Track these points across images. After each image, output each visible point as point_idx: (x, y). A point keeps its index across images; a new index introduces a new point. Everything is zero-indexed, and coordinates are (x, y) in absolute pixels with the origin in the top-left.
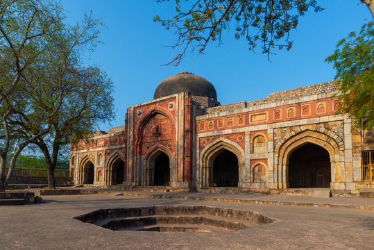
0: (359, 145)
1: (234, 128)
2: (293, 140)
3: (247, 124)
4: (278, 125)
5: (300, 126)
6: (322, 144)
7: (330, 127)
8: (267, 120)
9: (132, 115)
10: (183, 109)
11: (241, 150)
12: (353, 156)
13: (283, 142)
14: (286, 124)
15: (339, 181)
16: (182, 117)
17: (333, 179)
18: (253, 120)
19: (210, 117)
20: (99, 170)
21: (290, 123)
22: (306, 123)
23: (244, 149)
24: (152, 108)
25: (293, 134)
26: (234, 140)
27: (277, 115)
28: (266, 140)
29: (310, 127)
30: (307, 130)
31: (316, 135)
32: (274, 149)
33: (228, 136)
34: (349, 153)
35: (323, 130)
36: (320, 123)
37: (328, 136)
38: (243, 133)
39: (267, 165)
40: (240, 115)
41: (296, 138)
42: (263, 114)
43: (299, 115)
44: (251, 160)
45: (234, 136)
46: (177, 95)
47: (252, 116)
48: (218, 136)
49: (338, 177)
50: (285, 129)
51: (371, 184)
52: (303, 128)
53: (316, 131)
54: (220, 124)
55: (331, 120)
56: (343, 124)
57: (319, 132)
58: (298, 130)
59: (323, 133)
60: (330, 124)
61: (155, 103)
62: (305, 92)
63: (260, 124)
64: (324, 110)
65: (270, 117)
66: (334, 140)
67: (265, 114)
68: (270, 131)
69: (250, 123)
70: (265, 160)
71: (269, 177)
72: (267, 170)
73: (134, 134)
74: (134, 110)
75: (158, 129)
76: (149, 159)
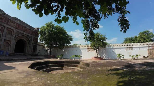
0: (34, 43)
1: (1, 22)
2: (20, 37)
3: (7, 24)
4: (18, 30)
5: (24, 34)
6: (26, 41)
7: (30, 37)
12: (32, 46)
14: (20, 31)
21: (21, 32)
25: (21, 35)
27: (19, 27)
28: (12, 34)
30: (25, 36)
35: (28, 37)
36: (28, 35)
37: (29, 39)
38: (4, 27)
39: (11, 43)
40: (6, 18)
41: (22, 37)
42: (14, 23)
47: (10, 21)
63: (12, 27)
65: (16, 26)
68: (15, 31)
69: (9, 24)
70: (10, 41)
71: (11, 48)
72: (10, 46)
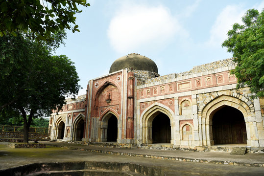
1: (166, 94)
2: (212, 104)
3: (176, 91)
4: (200, 91)
5: (217, 92)
6: (236, 107)
7: (241, 93)
8: (191, 88)
9: (91, 86)
10: (127, 80)
11: (170, 110)
12: (262, 116)
13: (204, 105)
14: (206, 90)
16: (126, 87)
17: (249, 137)
18: (180, 88)
19: (148, 86)
20: (68, 128)
21: (209, 90)
22: (221, 90)
23: (174, 111)
24: (105, 80)
25: (213, 99)
26: (166, 104)
27: (199, 84)
28: (191, 104)
29: (225, 93)
30: (223, 95)
31: (231, 99)
32: (198, 111)
33: (161, 101)
34: (258, 114)
35: (235, 95)
36: (232, 89)
37: (240, 100)
38: (172, 99)
39: (193, 125)
40: (170, 84)
41: (215, 102)
42: (187, 83)
43: (215, 83)
44: (180, 121)
45: (166, 101)
46: (122, 70)
47: (179, 85)
48: (154, 101)
49: (252, 135)
50: (205, 95)
52: (220, 94)
53: (230, 96)
54: (156, 92)
57: (232, 97)
58: (216, 95)
59: (236, 98)
62: (220, 64)
63: (186, 91)
64: (234, 79)
65: (193, 85)
66: (246, 103)
67: (189, 82)
68: (194, 97)
69: (178, 90)
70: (191, 121)
71: (195, 135)
72: (193, 130)
73: (92, 100)
74: (93, 82)
75: (109, 96)
76: (103, 120)
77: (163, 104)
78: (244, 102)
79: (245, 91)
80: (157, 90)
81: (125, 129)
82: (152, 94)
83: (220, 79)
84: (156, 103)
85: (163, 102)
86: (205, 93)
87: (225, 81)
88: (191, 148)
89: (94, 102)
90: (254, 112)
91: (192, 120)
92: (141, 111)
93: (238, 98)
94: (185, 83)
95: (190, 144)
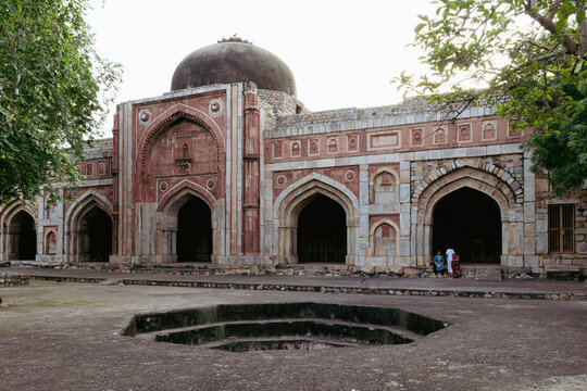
0: (545, 195)
1: (341, 156)
2: (442, 183)
3: (364, 152)
4: (418, 155)
5: (455, 159)
6: (488, 192)
7: (502, 164)
8: (399, 147)
9: (128, 120)
10: (240, 114)
11: (352, 197)
12: (536, 212)
13: (426, 185)
14: (432, 155)
15: (514, 252)
16: (240, 131)
17: (505, 250)
18: (374, 144)
19: (295, 134)
20: (49, 230)
21: (440, 154)
22: (464, 155)
23: (357, 196)
24: (173, 108)
25: (444, 172)
26: (339, 179)
27: (417, 139)
28: (398, 182)
29: (470, 163)
30: (466, 167)
31: (480, 176)
32: (411, 197)
33: (327, 171)
34: (530, 208)
35: (491, 167)
36: (487, 157)
37: (499, 179)
38: (356, 168)
39: (399, 225)
40: (352, 134)
41: (449, 180)
42: (392, 134)
43: (453, 141)
44: (370, 216)
45: (340, 172)
46: (227, 86)
47: (372, 136)
48: (311, 170)
49: (512, 247)
50: (430, 164)
51: (561, 258)
52: (460, 164)
53: (480, 170)
54: (314, 149)
55: (504, 152)
56: (523, 159)
57: (484, 171)
58: (451, 165)
59: (492, 174)
60: (502, 159)
61: (181, 98)
63: (387, 152)
64: (493, 135)
65: (405, 142)
66: (509, 186)
67: (396, 134)
68: (404, 166)
69: (369, 149)
70: (396, 217)
71: (402, 246)
72: (398, 235)
73: (133, 159)
74: (134, 110)
75: (186, 150)
76: (166, 209)
77: (332, 177)
78: (506, 183)
79: (511, 161)
80: (318, 144)
81: (240, 232)
82: (304, 154)
83: (464, 132)
84: (316, 175)
85: (333, 173)
86: (429, 160)
87: (475, 137)
88: (393, 270)
89: (140, 164)
90: (522, 204)
91: (398, 215)
92: (276, 192)
93: (495, 175)
94: (386, 135)
95: (391, 264)
